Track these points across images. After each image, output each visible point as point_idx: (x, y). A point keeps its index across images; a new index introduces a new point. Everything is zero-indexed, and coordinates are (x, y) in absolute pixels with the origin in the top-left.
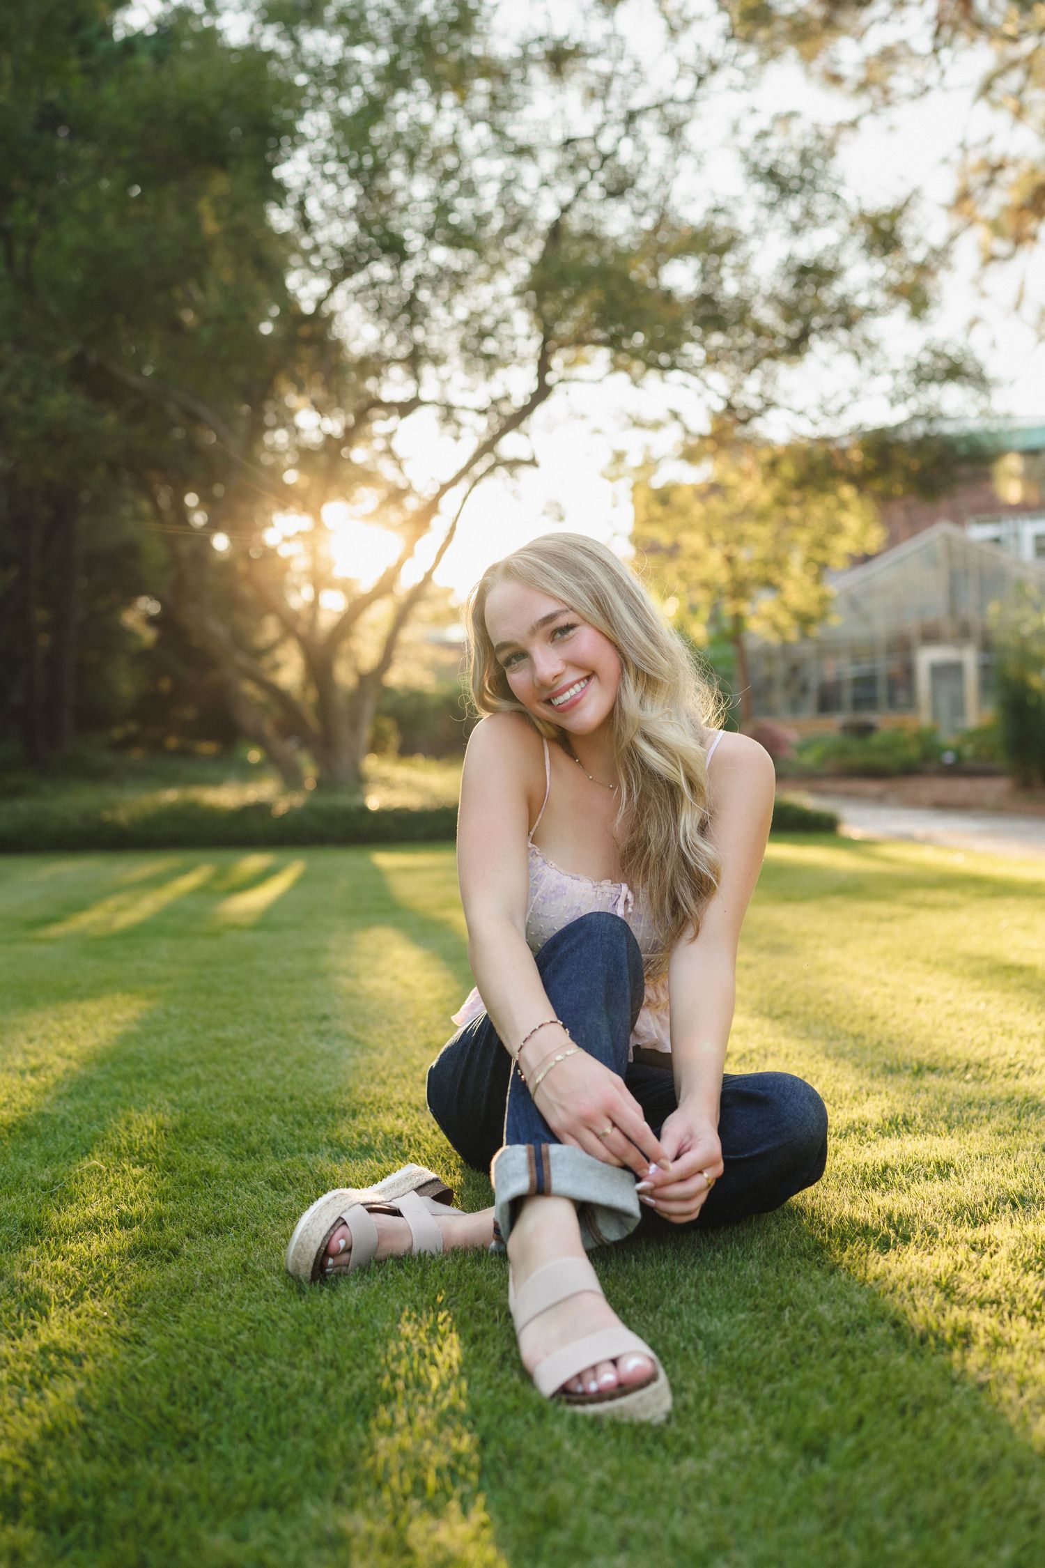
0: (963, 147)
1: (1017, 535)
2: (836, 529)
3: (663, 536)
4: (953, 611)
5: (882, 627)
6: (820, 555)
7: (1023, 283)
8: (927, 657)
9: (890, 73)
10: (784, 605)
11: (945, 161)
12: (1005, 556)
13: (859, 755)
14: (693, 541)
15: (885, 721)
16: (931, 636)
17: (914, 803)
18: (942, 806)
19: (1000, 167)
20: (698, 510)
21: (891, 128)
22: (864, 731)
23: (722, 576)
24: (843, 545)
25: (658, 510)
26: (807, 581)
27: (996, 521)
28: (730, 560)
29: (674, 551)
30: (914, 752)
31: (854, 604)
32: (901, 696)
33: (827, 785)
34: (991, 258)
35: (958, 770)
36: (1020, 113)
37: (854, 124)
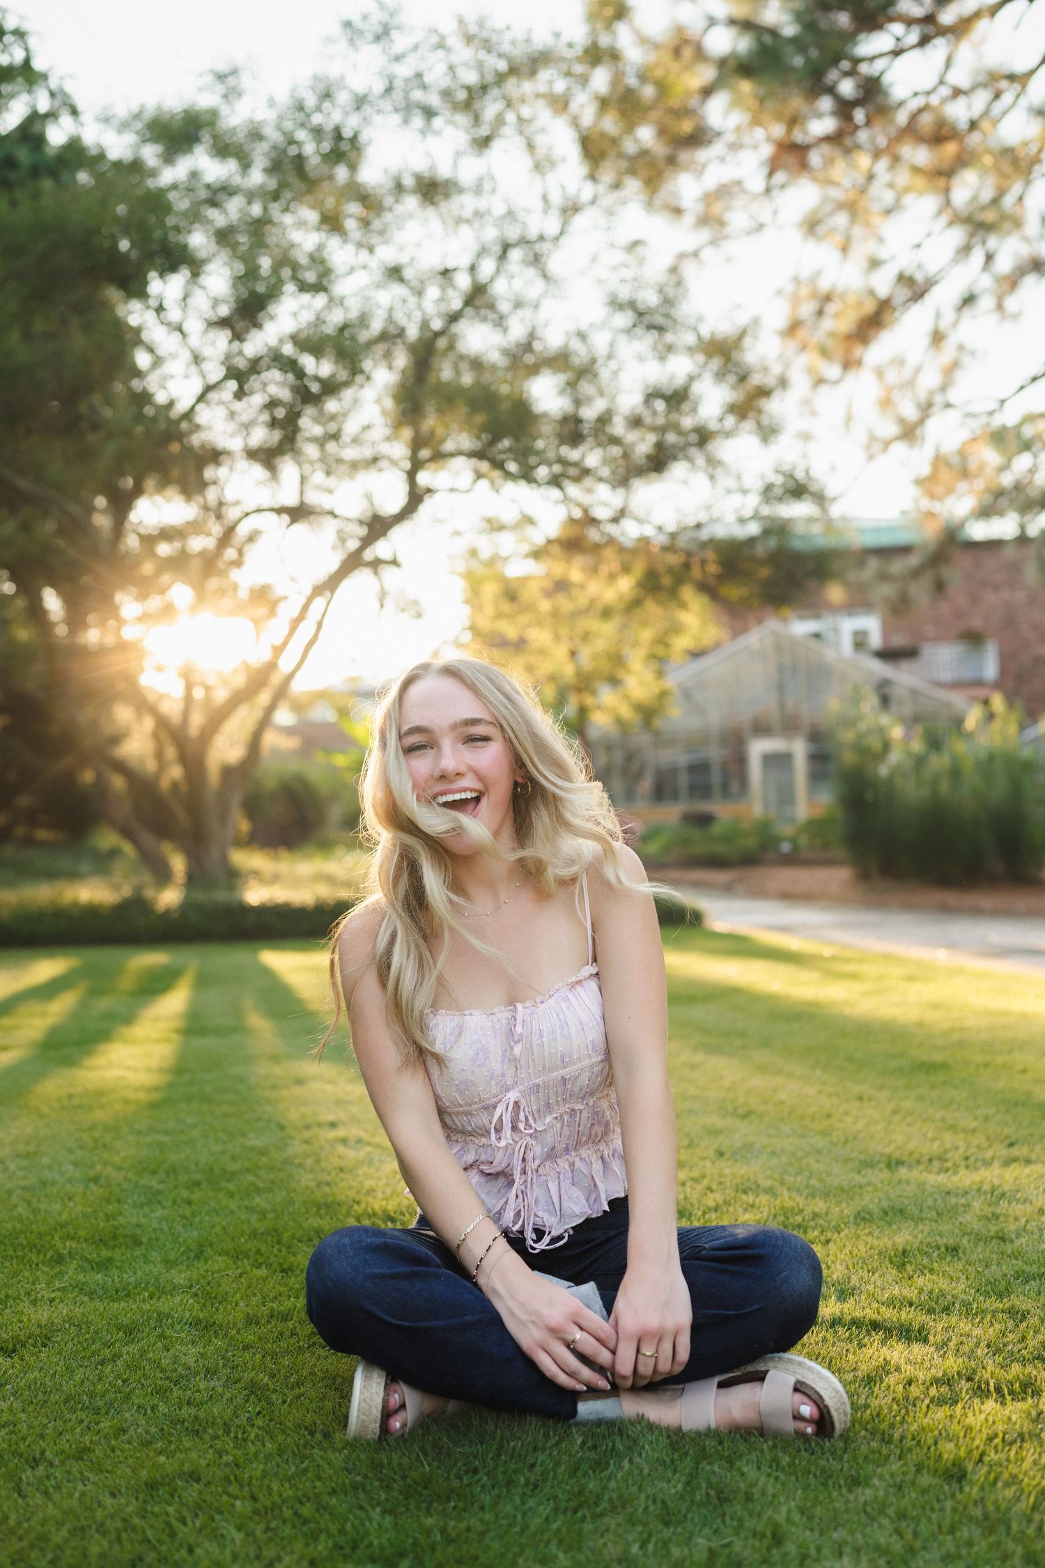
0: (796, 280)
1: (836, 631)
2: (676, 629)
3: (510, 631)
4: (782, 705)
5: (715, 719)
6: (660, 651)
7: (850, 406)
8: (758, 748)
9: (727, 209)
10: (626, 697)
11: (779, 293)
12: (829, 654)
13: (701, 844)
14: (540, 636)
15: (723, 810)
16: (761, 729)
17: (759, 893)
18: (788, 897)
19: (828, 298)
20: (545, 605)
21: (729, 260)
22: (704, 820)
23: (568, 671)
24: (682, 643)
25: (506, 607)
26: (649, 676)
27: (817, 617)
28: (573, 654)
29: (520, 645)
30: (752, 842)
31: (687, 695)
32: (735, 788)
33: (674, 874)
34: (820, 381)
35: (793, 860)
36: (845, 249)
37: (695, 254)
